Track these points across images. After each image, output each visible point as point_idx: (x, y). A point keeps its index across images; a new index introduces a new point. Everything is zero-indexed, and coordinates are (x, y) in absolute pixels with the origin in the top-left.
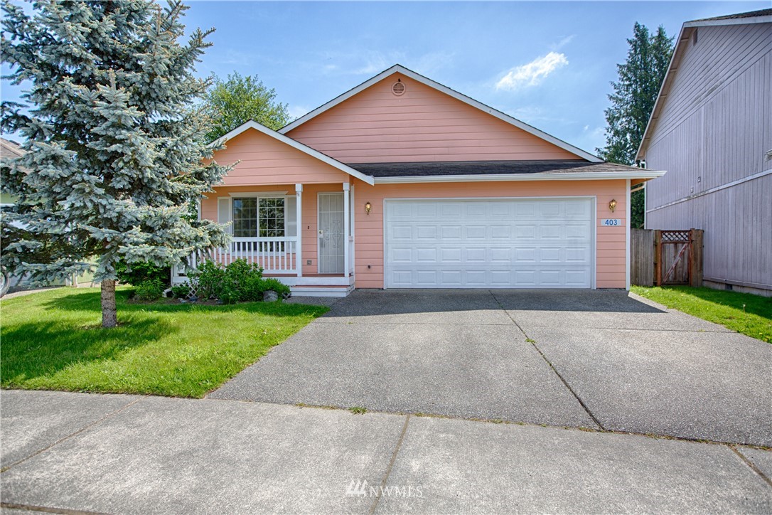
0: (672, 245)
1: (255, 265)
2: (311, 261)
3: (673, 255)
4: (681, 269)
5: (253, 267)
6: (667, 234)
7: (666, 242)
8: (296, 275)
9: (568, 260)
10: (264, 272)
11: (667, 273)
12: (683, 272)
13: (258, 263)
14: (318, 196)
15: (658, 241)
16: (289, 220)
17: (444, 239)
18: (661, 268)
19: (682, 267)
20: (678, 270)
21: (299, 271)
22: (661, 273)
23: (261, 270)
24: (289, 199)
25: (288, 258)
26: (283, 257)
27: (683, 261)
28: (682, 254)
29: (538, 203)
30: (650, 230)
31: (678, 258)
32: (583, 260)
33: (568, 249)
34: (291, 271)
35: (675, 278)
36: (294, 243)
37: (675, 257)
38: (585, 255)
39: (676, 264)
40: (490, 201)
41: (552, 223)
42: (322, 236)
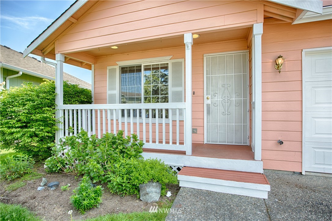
1: (135, 137)
2: (196, 129)
5: (132, 140)
8: (184, 153)
10: (144, 147)
13: (138, 134)
14: (205, 58)
16: (173, 86)
21: (187, 147)
23: (141, 145)
24: (173, 64)
25: (174, 126)
26: (167, 125)
36: (181, 110)
42: (209, 102)
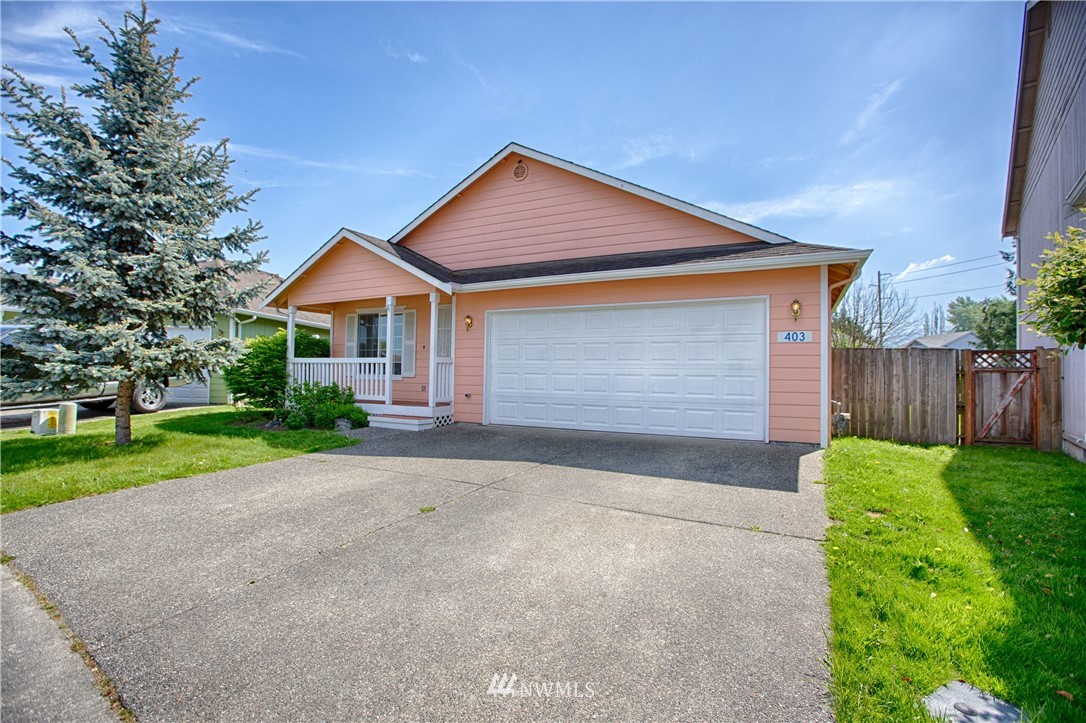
0: (996, 376)
1: (350, 389)
2: (425, 387)
3: (999, 392)
4: (1016, 418)
5: (346, 391)
6: (985, 356)
7: (984, 370)
8: (383, 403)
9: (728, 395)
11: (986, 423)
12: (1019, 422)
13: (354, 387)
15: (966, 369)
16: (405, 339)
17: (557, 362)
18: (973, 414)
19: (1019, 413)
20: (1010, 418)
21: (387, 398)
22: (974, 423)
24: (406, 314)
27: (1020, 404)
28: (1018, 392)
29: (683, 310)
30: (950, 350)
31: (1009, 397)
32: (751, 395)
33: (728, 378)
34: (381, 398)
35: (1003, 432)
37: (1002, 396)
38: (758, 389)
39: (1005, 409)
40: (616, 309)
41: (703, 338)
